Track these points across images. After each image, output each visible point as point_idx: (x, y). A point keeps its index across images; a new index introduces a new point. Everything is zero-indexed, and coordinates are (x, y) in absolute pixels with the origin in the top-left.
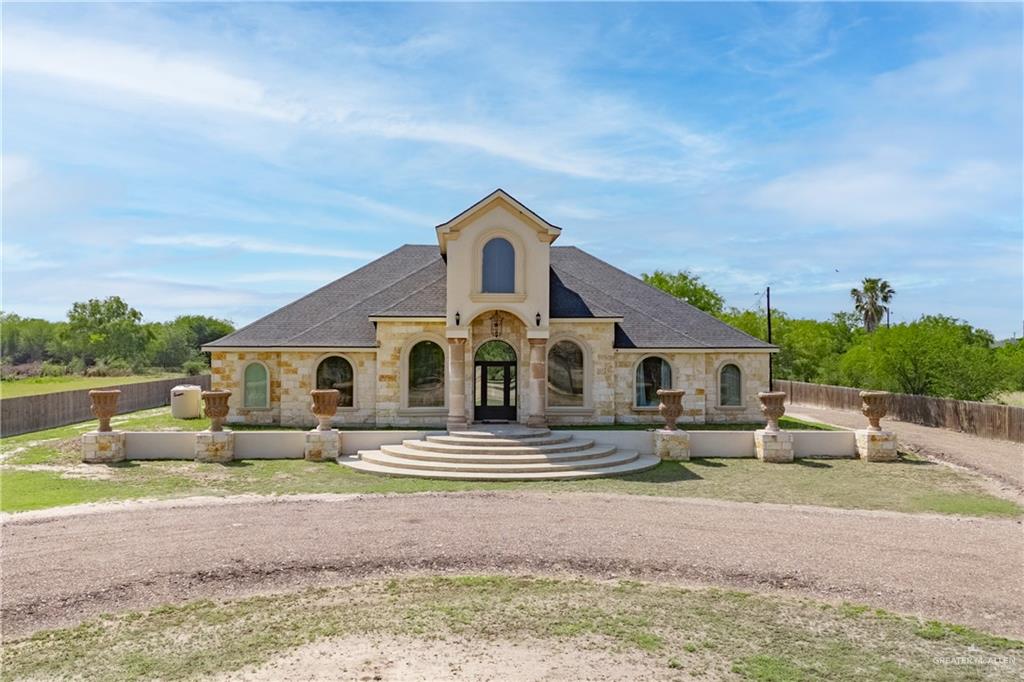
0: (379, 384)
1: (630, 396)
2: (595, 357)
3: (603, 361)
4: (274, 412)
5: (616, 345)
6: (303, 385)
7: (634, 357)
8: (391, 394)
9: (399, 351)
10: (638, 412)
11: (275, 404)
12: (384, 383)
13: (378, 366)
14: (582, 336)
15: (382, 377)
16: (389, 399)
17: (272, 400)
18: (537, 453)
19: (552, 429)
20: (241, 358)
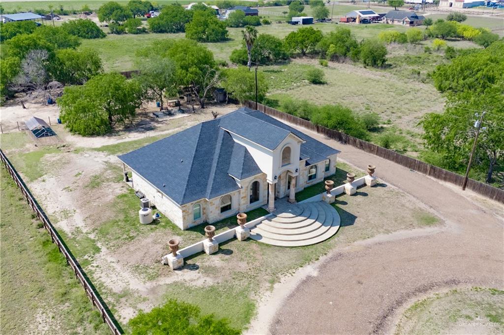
0: (241, 200)
1: (307, 179)
4: (204, 218)
5: (306, 165)
6: (216, 208)
7: (308, 168)
8: (244, 202)
9: (247, 188)
10: (308, 183)
12: (243, 199)
13: (241, 195)
16: (244, 204)
17: (203, 214)
18: (315, 222)
19: (297, 202)
20: (192, 204)
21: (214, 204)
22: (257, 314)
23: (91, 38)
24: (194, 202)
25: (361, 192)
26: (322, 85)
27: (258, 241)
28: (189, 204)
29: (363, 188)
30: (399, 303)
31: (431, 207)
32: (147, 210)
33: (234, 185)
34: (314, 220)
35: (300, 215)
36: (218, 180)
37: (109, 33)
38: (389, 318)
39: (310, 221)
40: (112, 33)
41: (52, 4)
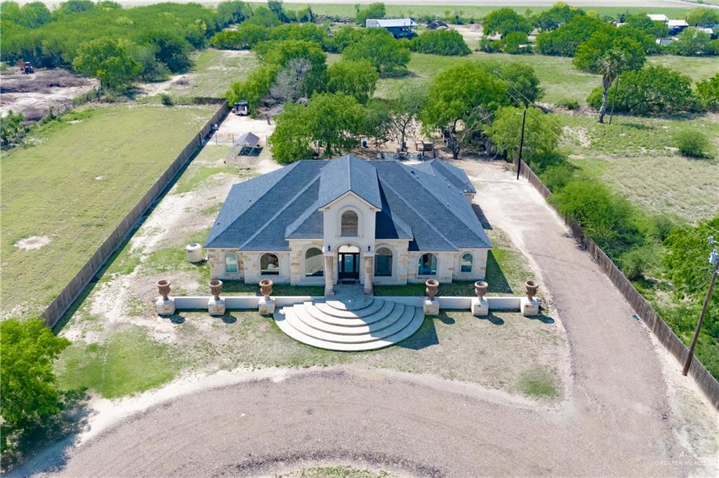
0: (291, 267)
1: (416, 271)
2: (399, 255)
3: (402, 257)
4: (241, 274)
5: (410, 249)
6: (254, 266)
7: (418, 255)
8: (297, 271)
9: (301, 252)
10: (419, 278)
11: (241, 271)
12: (293, 267)
13: (291, 259)
14: (392, 246)
15: (293, 264)
16: (296, 273)
17: (239, 269)
18: (365, 325)
19: (375, 295)
20: (223, 251)
21: (250, 260)
22: (161, 387)
23: (447, 54)
24: (227, 249)
25: (498, 317)
26: (693, 161)
27: (276, 322)
28: (218, 250)
29: (510, 313)
30: (319, 456)
31: (575, 374)
32: (196, 245)
33: (285, 246)
34: (365, 323)
35: (352, 311)
36: (268, 232)
37: (477, 50)
38: (282, 464)
39: (360, 322)
40: (481, 50)
41: (449, 9)
